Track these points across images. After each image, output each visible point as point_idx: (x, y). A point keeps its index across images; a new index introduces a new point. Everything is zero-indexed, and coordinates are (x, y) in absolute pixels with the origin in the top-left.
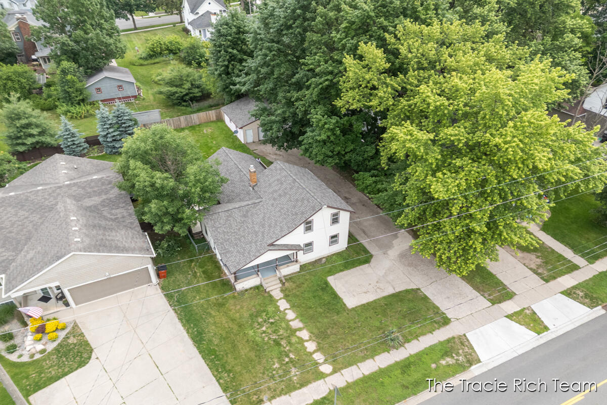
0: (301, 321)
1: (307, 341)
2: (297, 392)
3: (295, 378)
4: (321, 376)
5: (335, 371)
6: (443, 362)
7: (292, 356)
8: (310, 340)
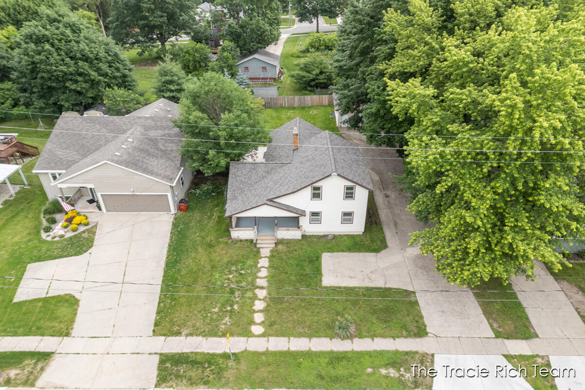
0: (268, 281)
1: (260, 300)
2: (216, 339)
3: (223, 326)
4: (247, 334)
5: (263, 335)
6: (383, 371)
7: (236, 307)
8: (263, 300)
